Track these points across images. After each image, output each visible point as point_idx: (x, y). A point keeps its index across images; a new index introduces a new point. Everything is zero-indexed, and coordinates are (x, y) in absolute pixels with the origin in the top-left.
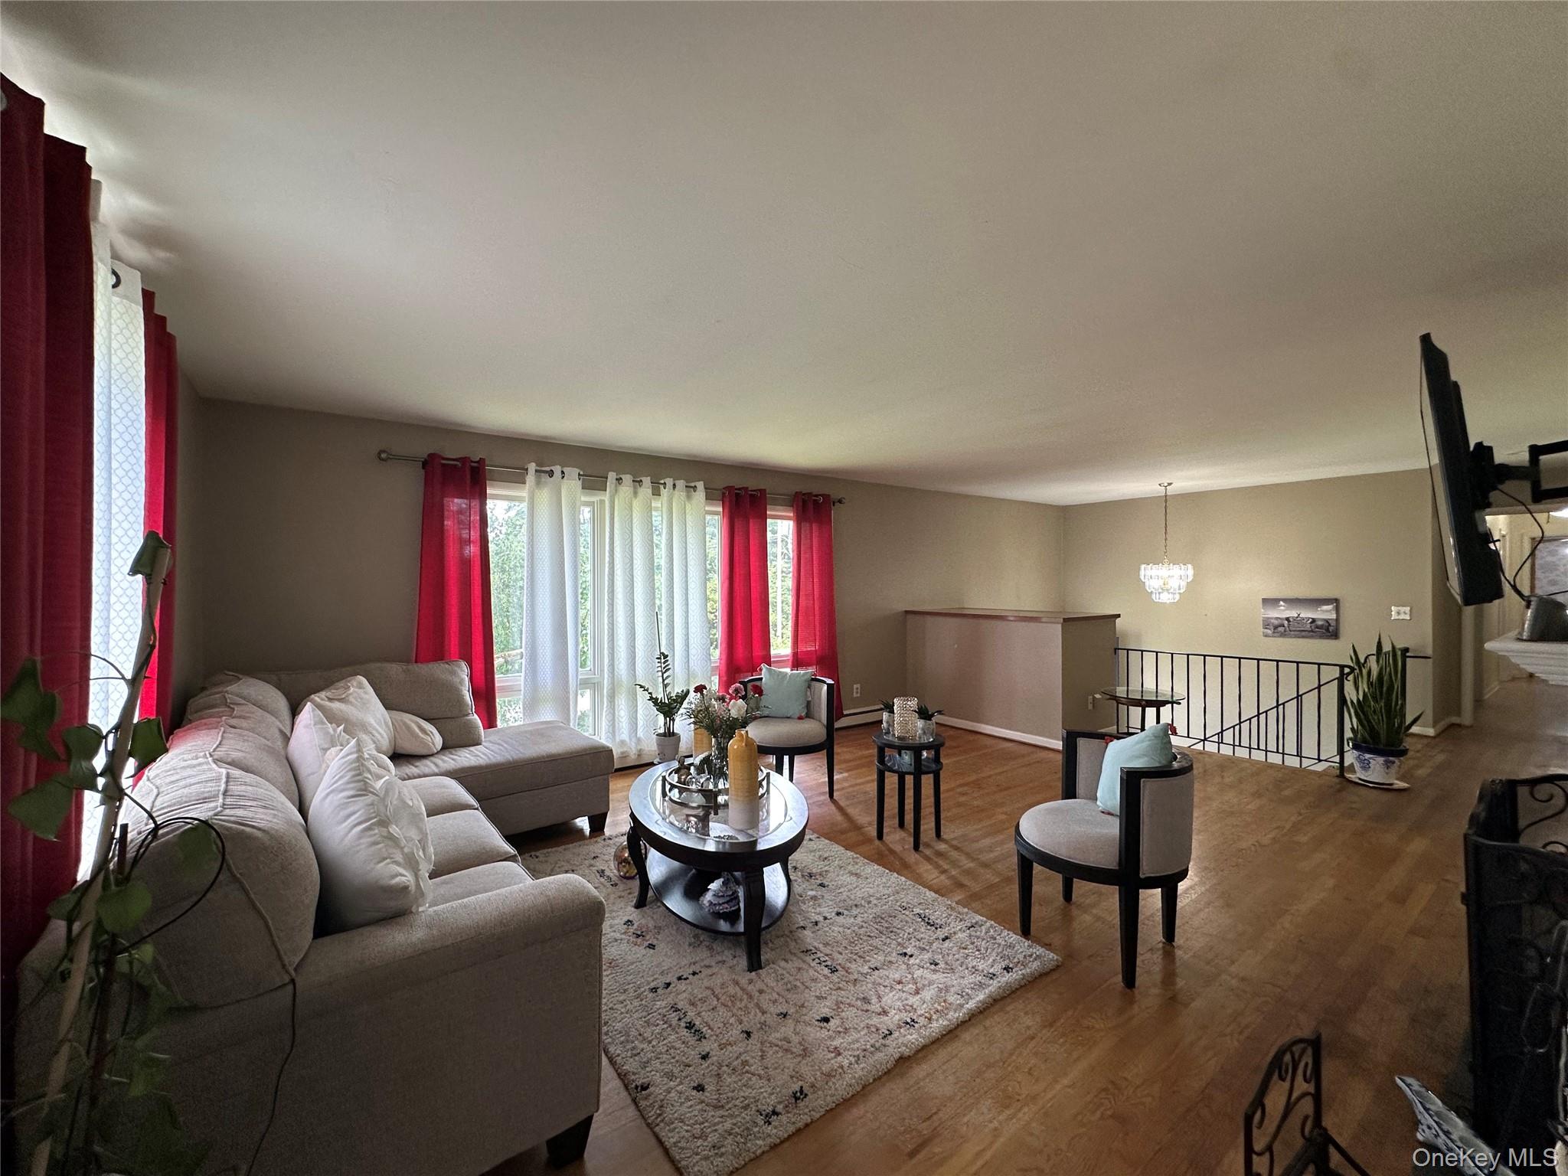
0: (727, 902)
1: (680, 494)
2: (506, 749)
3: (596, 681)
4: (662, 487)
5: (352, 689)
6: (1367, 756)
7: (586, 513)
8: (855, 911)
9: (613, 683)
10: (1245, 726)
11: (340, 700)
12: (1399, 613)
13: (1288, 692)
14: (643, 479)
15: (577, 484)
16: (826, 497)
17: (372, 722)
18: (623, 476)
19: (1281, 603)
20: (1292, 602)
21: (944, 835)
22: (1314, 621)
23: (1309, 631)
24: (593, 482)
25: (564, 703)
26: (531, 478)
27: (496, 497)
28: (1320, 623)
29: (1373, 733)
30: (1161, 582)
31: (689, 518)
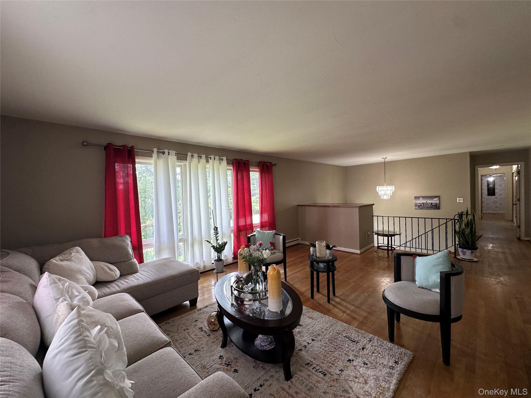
0: (269, 344)
1: (217, 162)
2: (151, 274)
3: (185, 239)
4: (209, 159)
5: (73, 254)
6: (465, 250)
7: (178, 170)
8: (319, 338)
9: (193, 239)
10: (414, 241)
11: (67, 260)
12: (460, 200)
13: (429, 228)
14: (202, 156)
15: (175, 158)
16: (270, 163)
17: (85, 269)
18: (194, 154)
19: (421, 198)
20: (424, 197)
21: (336, 294)
22: (432, 203)
23: (430, 207)
24: (182, 157)
25: (173, 250)
26: (155, 155)
27: (139, 163)
28: (434, 204)
29: (467, 242)
30: (384, 192)
31: (220, 171)
